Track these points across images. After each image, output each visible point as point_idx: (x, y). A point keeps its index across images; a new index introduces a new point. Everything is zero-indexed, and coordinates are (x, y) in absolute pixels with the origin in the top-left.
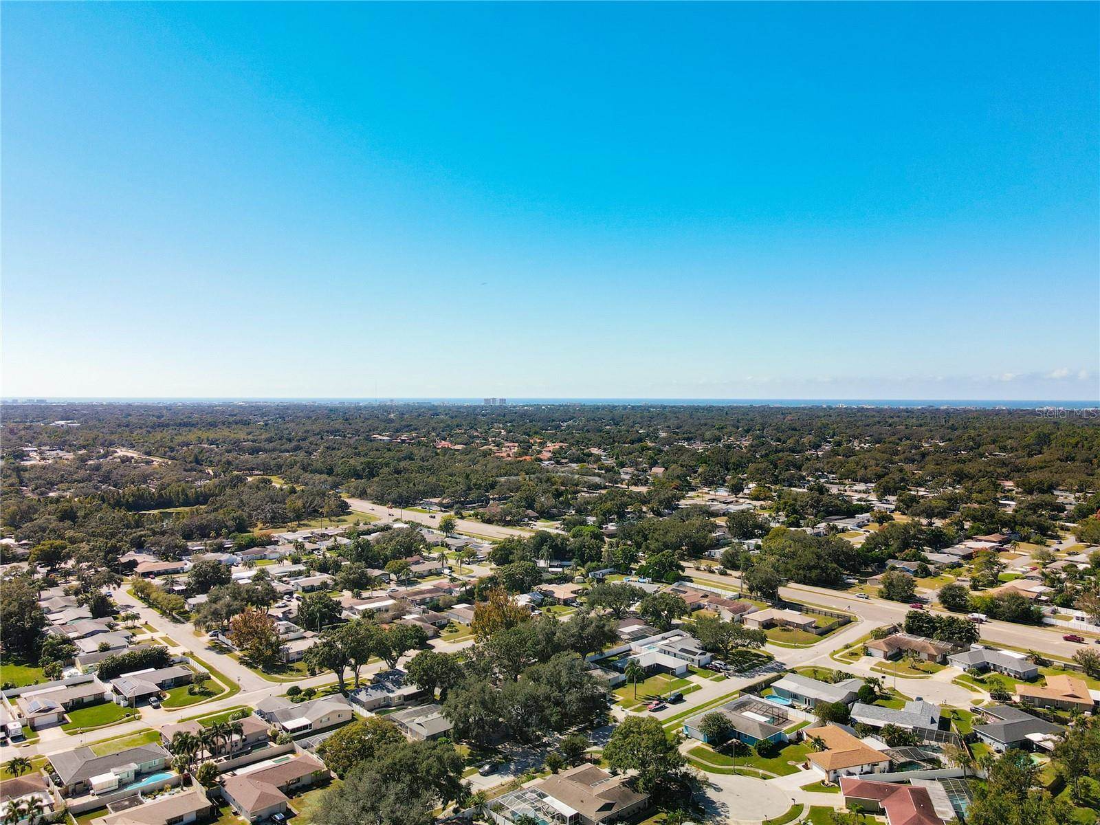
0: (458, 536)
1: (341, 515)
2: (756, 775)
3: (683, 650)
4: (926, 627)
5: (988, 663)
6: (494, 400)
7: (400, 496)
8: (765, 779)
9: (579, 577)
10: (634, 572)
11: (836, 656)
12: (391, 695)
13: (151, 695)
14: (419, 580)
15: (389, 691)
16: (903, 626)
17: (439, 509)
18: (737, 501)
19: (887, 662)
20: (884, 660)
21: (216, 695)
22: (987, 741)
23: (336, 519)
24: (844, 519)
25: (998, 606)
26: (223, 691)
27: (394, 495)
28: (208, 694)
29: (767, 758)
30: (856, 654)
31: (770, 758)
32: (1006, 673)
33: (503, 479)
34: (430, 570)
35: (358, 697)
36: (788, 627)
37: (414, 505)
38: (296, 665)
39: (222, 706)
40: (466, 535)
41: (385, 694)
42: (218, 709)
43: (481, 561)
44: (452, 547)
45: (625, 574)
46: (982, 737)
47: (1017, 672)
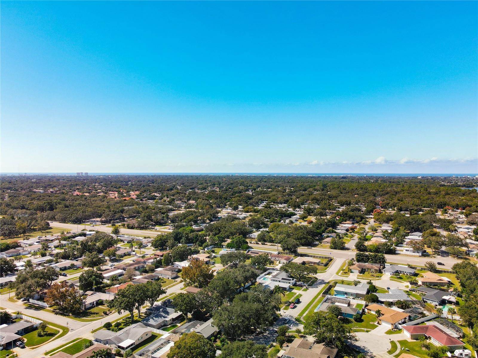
0: (122, 236)
1: (46, 230)
2: (363, 331)
3: (283, 279)
4: (365, 259)
5: (398, 271)
6: (82, 173)
7: (77, 218)
8: (368, 332)
9: (202, 251)
10: (224, 246)
11: (340, 274)
12: (166, 319)
13: (15, 341)
14: (121, 259)
15: (165, 317)
16: (355, 259)
17: (100, 223)
18: (238, 214)
19: (360, 274)
20: (359, 274)
21: (56, 334)
22: (429, 302)
23: (45, 231)
24: (289, 218)
25: (379, 248)
26: (59, 332)
27: (73, 218)
28: (52, 335)
29: (360, 322)
30: (346, 273)
31: (361, 322)
32: (406, 274)
33: (126, 208)
34: (124, 253)
35: (149, 323)
36: (310, 264)
37: (84, 222)
38: (92, 310)
39: (66, 340)
40: (127, 235)
41: (163, 319)
42: (64, 343)
43: (145, 247)
44: (125, 241)
45: (220, 248)
46: (427, 300)
47: (410, 273)
